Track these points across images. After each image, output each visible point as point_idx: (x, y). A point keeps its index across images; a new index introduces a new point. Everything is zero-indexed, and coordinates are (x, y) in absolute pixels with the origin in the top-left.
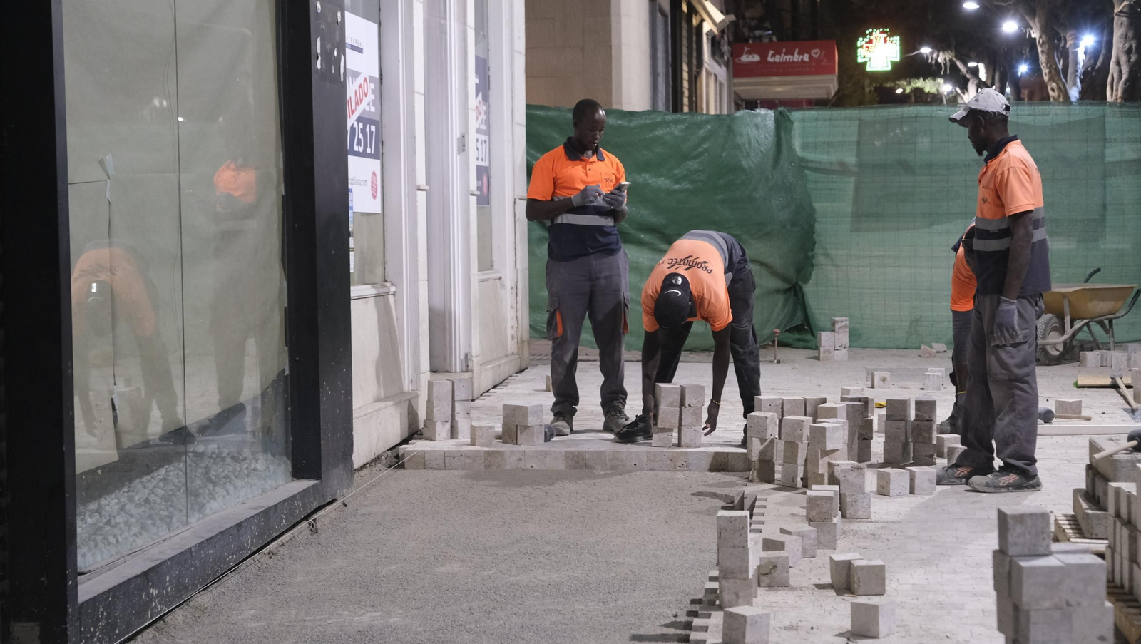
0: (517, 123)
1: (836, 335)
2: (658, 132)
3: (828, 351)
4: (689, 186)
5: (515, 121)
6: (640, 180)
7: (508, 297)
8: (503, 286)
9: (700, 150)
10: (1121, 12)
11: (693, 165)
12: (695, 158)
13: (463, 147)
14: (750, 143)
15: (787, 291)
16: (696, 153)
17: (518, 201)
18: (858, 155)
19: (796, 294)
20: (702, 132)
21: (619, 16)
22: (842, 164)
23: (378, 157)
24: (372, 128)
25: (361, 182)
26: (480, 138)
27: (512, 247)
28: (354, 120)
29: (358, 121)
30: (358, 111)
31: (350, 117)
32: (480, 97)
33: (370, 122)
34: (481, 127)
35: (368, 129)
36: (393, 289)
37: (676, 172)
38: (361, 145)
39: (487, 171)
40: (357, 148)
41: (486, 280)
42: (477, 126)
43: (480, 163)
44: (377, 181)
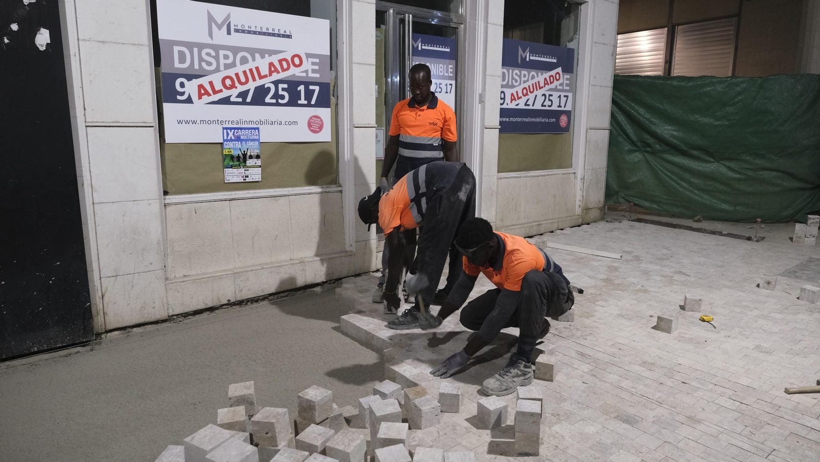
1: (808, 227)
3: (800, 237)
4: (726, 123)
5: (591, 84)
6: (693, 119)
7: (577, 184)
8: (576, 178)
9: (737, 100)
11: (730, 110)
12: (732, 105)
13: (482, 100)
16: (733, 102)
17: (589, 130)
20: (738, 89)
23: (328, 105)
24: (311, 87)
25: (283, 123)
26: (556, 95)
27: (583, 155)
28: (267, 82)
29: (276, 83)
30: (276, 77)
31: (254, 80)
32: (559, 70)
33: (307, 84)
34: (559, 87)
35: (301, 88)
36: (340, 189)
37: (718, 114)
38: (283, 97)
39: (568, 113)
40: (274, 101)
41: (548, 175)
42: (547, 87)
43: (554, 108)
44: (322, 121)
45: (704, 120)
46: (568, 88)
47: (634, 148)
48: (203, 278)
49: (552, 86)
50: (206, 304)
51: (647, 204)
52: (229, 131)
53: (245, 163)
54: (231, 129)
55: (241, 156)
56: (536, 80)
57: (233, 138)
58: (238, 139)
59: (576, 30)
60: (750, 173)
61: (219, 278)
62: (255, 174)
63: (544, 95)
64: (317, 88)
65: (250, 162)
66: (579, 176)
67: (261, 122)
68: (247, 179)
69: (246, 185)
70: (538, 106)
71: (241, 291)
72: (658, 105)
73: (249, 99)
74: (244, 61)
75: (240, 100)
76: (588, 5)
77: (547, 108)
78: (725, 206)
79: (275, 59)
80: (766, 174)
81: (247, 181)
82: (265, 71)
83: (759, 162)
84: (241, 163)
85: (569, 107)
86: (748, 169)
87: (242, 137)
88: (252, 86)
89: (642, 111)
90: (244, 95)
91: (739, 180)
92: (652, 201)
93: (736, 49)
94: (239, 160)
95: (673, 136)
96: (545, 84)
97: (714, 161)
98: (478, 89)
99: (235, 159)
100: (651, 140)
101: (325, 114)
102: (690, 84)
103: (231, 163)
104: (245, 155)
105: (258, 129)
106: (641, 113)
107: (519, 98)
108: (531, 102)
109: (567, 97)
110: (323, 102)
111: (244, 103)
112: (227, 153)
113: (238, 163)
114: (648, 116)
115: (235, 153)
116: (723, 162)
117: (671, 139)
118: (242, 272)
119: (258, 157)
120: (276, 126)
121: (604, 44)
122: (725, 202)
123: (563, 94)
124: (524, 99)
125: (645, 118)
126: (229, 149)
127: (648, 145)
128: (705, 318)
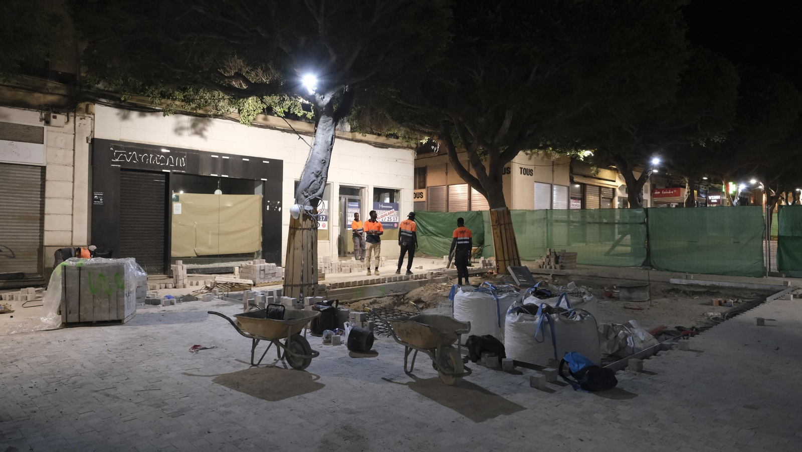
26: (392, 217)
32: (393, 210)
34: (394, 215)
35: (321, 217)
36: (329, 241)
41: (391, 242)
43: (392, 221)
44: (325, 225)
45: (440, 225)
46: (397, 215)
49: (391, 215)
51: (428, 253)
56: (385, 213)
63: (388, 217)
64: (324, 217)
70: (386, 221)
76: (401, 191)
77: (389, 221)
85: (397, 221)
89: (424, 222)
92: (429, 252)
96: (388, 214)
100: (427, 232)
101: (326, 223)
106: (424, 223)
108: (384, 220)
109: (397, 218)
110: (326, 220)
117: (432, 231)
121: (408, 202)
123: (395, 217)
127: (426, 233)
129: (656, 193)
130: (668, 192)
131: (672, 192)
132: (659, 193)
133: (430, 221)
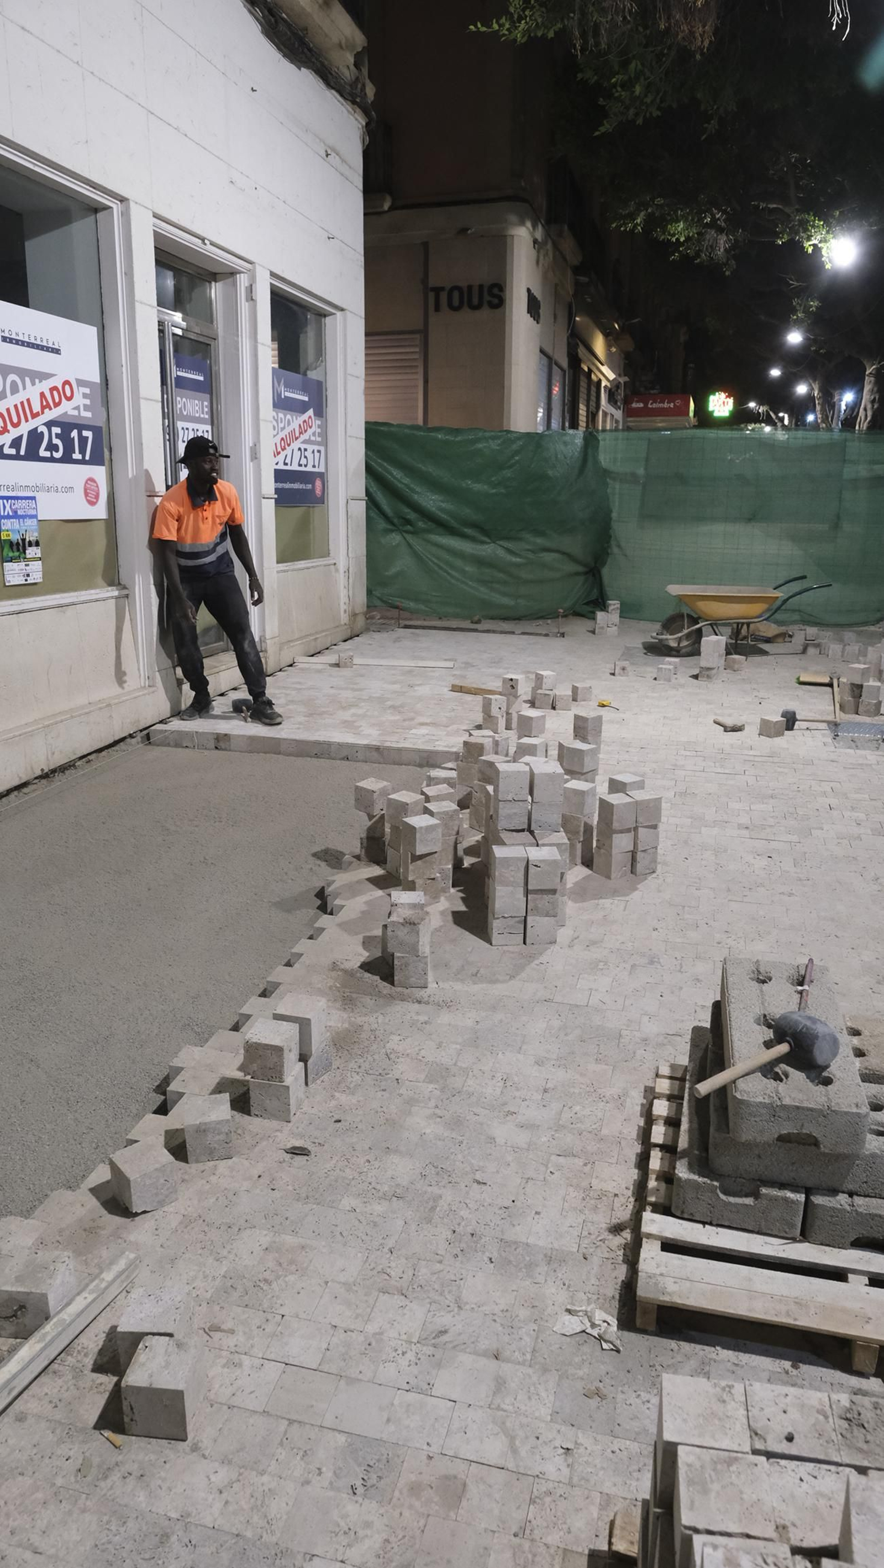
0: (350, 436)
1: (610, 615)
2: (480, 446)
4: (503, 491)
5: (348, 434)
6: (464, 485)
7: (341, 580)
8: (337, 570)
10: (870, 373)
11: (508, 473)
12: (510, 467)
13: (255, 456)
14: (556, 457)
15: (586, 573)
16: (510, 463)
17: (350, 501)
18: (646, 469)
19: (594, 575)
20: (515, 447)
21: (510, 364)
22: (634, 475)
23: (101, 463)
24: (85, 433)
25: (59, 490)
26: (310, 448)
27: (345, 539)
28: (37, 423)
29: (49, 424)
30: (49, 415)
31: (27, 420)
32: (311, 412)
33: (81, 427)
34: (313, 438)
35: (75, 434)
36: (125, 592)
37: (493, 479)
38: (57, 451)
39: (321, 476)
40: (48, 454)
41: (312, 567)
42: (304, 437)
43: (309, 469)
44: (97, 486)
45: (477, 487)
46: (319, 439)
47: (390, 527)
48: (14, 737)
49: (307, 436)
50: (20, 778)
51: (412, 605)
52: (5, 501)
53: (25, 553)
54: (8, 498)
55: (20, 541)
56: (292, 427)
57: (11, 514)
58: (15, 515)
59: (320, 351)
60: (531, 556)
61: (32, 736)
62: (36, 572)
63: (300, 449)
64: (90, 435)
65: (31, 552)
66: (342, 566)
67: (37, 488)
68: (28, 578)
69: (27, 589)
70: (295, 467)
71: (53, 753)
72: (420, 466)
73: (22, 452)
74: (15, 390)
75: (13, 452)
76: (336, 319)
77: (303, 469)
78: (506, 601)
79: (45, 386)
80: (548, 557)
81: (29, 582)
82: (37, 407)
83: (539, 541)
84: (21, 553)
85: (322, 469)
86: (528, 550)
87: (19, 513)
88: (24, 429)
89: (397, 473)
90: (16, 443)
91: (518, 565)
92: (416, 600)
93: (426, 382)
94: (18, 550)
95: (442, 510)
96: (301, 433)
97: (489, 541)
98: (248, 441)
99: (15, 548)
100: (412, 516)
101: (99, 473)
102: (459, 438)
103: (11, 554)
104: (24, 540)
105: (33, 498)
106: (397, 476)
107: (279, 453)
108: (288, 461)
109: (319, 451)
110: (96, 459)
111: (17, 457)
112: (5, 538)
113: (17, 554)
114: (406, 481)
115: (15, 537)
116: (501, 543)
117: (440, 514)
118: (52, 724)
119: (37, 544)
120: (53, 494)
121: (357, 377)
122: (505, 594)
123: (316, 448)
124: (283, 454)
125: (403, 483)
126: (8, 531)
127: (408, 522)
128: (605, 703)
129: (634, 405)
130: (661, 405)
131: (672, 405)
132: (641, 405)
133: (429, 468)
